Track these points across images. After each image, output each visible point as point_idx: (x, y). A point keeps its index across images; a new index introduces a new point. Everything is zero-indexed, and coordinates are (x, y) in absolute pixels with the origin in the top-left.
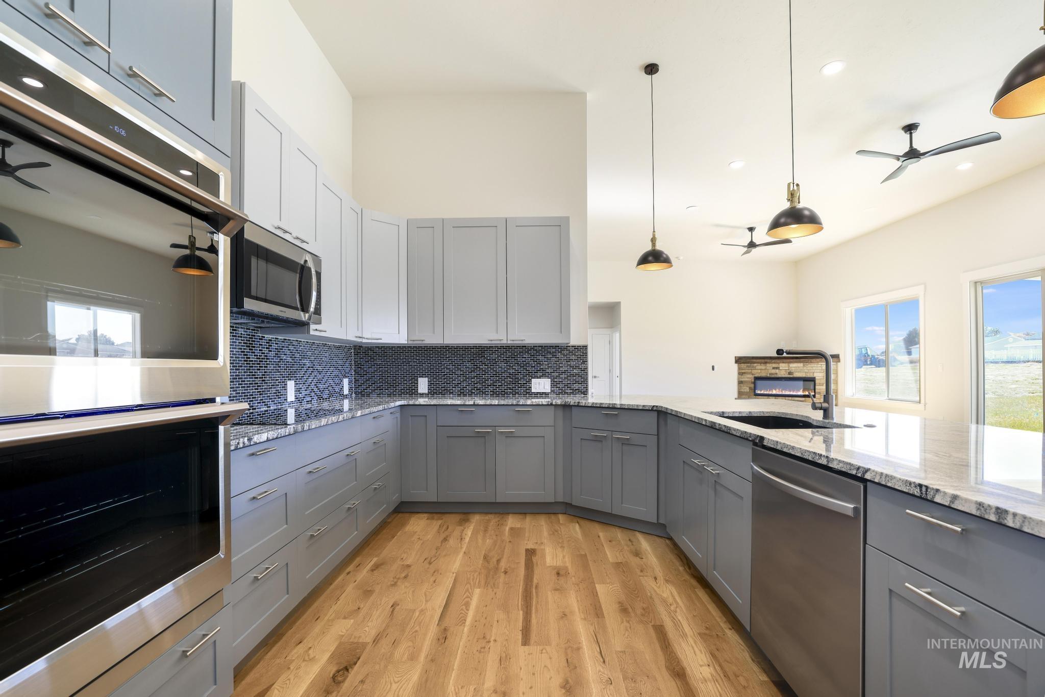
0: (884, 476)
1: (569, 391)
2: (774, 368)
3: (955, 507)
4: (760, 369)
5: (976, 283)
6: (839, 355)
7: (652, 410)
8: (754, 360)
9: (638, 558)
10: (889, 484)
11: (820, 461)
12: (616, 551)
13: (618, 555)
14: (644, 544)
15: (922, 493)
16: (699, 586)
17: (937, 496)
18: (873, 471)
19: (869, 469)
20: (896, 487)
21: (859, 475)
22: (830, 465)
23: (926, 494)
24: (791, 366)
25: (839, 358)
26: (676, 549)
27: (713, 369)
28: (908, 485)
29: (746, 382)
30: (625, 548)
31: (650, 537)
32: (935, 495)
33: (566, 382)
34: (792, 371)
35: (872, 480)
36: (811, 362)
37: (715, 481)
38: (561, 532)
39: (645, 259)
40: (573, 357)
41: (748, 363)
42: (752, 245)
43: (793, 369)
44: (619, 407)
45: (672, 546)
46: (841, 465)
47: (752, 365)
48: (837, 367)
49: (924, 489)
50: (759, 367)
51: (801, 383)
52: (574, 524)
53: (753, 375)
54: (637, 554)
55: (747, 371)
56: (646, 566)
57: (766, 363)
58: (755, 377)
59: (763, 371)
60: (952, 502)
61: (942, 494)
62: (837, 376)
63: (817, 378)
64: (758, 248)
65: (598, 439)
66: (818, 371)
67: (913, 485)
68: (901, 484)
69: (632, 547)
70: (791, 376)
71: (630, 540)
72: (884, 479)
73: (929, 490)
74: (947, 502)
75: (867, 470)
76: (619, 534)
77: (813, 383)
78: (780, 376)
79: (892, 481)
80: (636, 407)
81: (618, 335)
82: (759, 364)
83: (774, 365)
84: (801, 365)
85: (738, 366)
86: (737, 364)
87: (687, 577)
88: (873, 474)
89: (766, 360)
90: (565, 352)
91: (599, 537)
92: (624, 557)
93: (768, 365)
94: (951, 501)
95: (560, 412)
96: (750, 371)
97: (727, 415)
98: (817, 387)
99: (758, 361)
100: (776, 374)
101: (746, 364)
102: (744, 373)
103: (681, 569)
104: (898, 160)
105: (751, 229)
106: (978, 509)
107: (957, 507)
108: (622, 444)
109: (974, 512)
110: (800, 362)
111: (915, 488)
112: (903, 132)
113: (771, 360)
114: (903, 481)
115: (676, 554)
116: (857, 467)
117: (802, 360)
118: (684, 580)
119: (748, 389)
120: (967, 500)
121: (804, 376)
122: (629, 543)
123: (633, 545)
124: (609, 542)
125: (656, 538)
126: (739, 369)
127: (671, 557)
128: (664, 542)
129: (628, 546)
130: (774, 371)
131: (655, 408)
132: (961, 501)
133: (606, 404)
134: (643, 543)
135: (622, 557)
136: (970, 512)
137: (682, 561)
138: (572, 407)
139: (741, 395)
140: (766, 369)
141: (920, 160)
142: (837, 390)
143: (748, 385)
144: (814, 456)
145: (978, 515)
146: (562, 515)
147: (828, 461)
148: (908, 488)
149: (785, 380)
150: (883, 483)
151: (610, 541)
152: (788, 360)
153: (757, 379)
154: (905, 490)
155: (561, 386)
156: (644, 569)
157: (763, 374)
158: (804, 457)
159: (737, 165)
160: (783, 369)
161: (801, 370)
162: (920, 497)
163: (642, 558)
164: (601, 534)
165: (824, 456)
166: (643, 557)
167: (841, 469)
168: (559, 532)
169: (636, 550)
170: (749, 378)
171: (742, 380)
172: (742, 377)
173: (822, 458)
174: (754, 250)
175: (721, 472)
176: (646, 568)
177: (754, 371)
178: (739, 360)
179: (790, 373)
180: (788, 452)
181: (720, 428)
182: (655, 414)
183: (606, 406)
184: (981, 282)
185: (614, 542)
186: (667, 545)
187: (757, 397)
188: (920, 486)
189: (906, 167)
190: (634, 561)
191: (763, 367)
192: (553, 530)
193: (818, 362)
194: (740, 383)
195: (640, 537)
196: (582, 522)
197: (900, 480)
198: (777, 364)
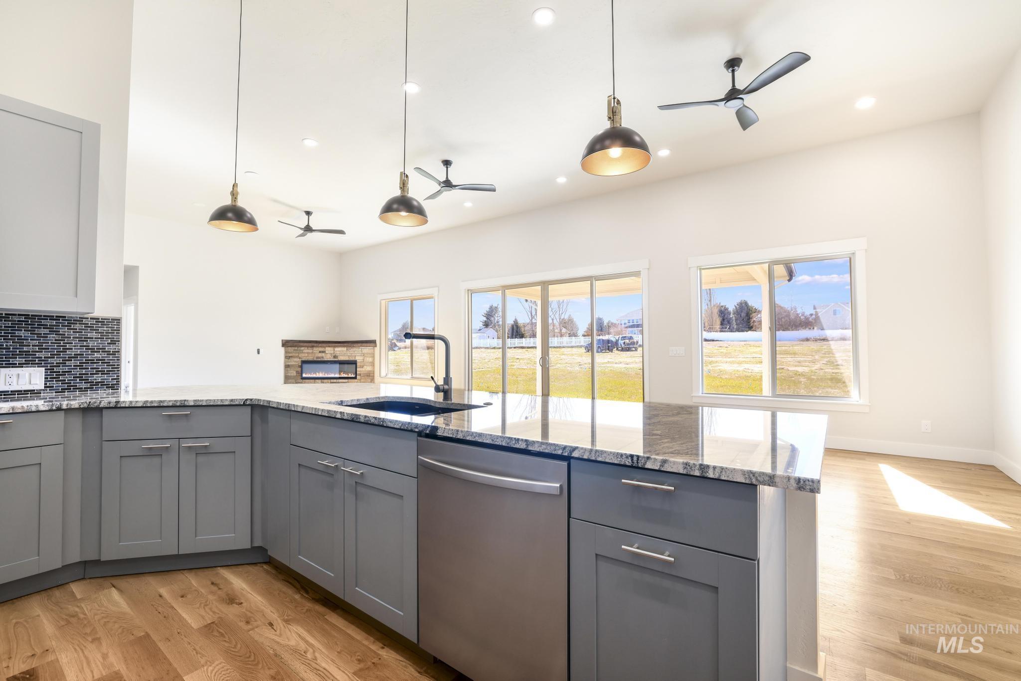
0: (594, 452)
1: (83, 385)
2: (320, 352)
3: (665, 470)
4: (308, 353)
5: (468, 290)
6: (376, 340)
7: (244, 405)
8: (302, 344)
9: (235, 605)
10: (600, 459)
11: (517, 446)
12: (198, 608)
13: (203, 613)
14: (236, 581)
15: (633, 462)
16: (328, 611)
17: (647, 462)
18: (582, 448)
19: (577, 447)
20: (607, 460)
21: (566, 454)
22: (530, 448)
23: (638, 463)
24: (336, 350)
25: (376, 343)
26: (280, 573)
27: (258, 352)
28: (620, 457)
29: (292, 365)
30: (211, 597)
31: (240, 569)
32: (646, 462)
33: (78, 371)
34: (337, 355)
35: (580, 457)
36: (354, 347)
37: (356, 482)
38: (85, 614)
39: (221, 215)
40: (94, 335)
41: (295, 346)
42: (308, 229)
43: (338, 352)
44: (192, 404)
45: (274, 572)
46: (544, 446)
47: (300, 348)
48: (374, 351)
49: (635, 459)
50: (306, 350)
51: (337, 366)
52: (106, 591)
53: (300, 358)
54: (232, 600)
55: (294, 354)
56: (251, 613)
57: (313, 347)
58: (302, 361)
59: (310, 355)
60: (662, 466)
61: (653, 460)
62: (374, 359)
63: (358, 361)
64: (314, 234)
65: (152, 453)
66: (359, 355)
67: (624, 456)
68: (612, 457)
69: (220, 592)
70: (336, 359)
71: (213, 583)
72: (594, 455)
73: (640, 459)
74: (657, 466)
75: (575, 449)
76: (193, 581)
77: (354, 366)
78: (326, 359)
79: (603, 456)
80: (219, 403)
81: (132, 308)
82: (306, 348)
83: (321, 349)
84: (345, 349)
85: (285, 349)
86: (283, 348)
87: (309, 605)
88: (582, 451)
89: (313, 344)
90: (78, 326)
91: (161, 596)
92: (214, 612)
93: (315, 349)
94: (660, 466)
95: (77, 421)
96: (297, 354)
97: (346, 404)
98: (358, 369)
99: (305, 344)
100: (323, 357)
101: (293, 348)
102: (291, 357)
103: (297, 597)
104: (440, 185)
105: (308, 213)
106: (685, 468)
107: (667, 469)
108: (197, 454)
109: (681, 471)
110: (344, 347)
111: (626, 459)
112: (442, 164)
113: (317, 344)
114: (614, 454)
115: (283, 580)
116: (563, 446)
117: (345, 344)
118: (307, 610)
119: (295, 372)
120: (674, 463)
121: (347, 359)
122: (214, 588)
123: (220, 589)
124: (181, 599)
125: (250, 568)
126: (286, 352)
127: (279, 586)
128: (261, 569)
129: (212, 593)
130: (320, 355)
131: (248, 402)
132: (669, 463)
133: (170, 401)
134: (234, 582)
135: (211, 613)
136: (678, 472)
137: (295, 587)
138: (104, 410)
139: (287, 379)
140: (313, 353)
141: (451, 190)
142: (374, 371)
143: (295, 369)
144: (508, 441)
145: (685, 473)
146: (76, 583)
147: (527, 445)
148: (619, 459)
149: (331, 364)
150: (593, 458)
151: (182, 597)
152: (334, 344)
153: (304, 362)
154: (616, 462)
155: (67, 378)
156: (250, 617)
157: (310, 358)
158: (496, 443)
159: (310, 143)
160: (329, 353)
161: (345, 354)
162: (632, 467)
163: (242, 603)
164: (163, 591)
165: (522, 440)
166: (242, 601)
167: (544, 451)
168: (82, 616)
169: (228, 595)
170: (296, 361)
171: (290, 364)
172: (289, 360)
173: (520, 443)
174: (309, 235)
175: (364, 471)
176: (252, 615)
177: (301, 355)
178: (286, 344)
179: (335, 357)
180: (474, 440)
181: (368, 420)
182: (249, 409)
183: (171, 404)
184: (471, 290)
185: (189, 596)
186: (267, 572)
187: (304, 380)
188: (632, 456)
189: (442, 192)
190: (231, 612)
191: (310, 351)
192: (64, 617)
193: (359, 347)
194: (287, 367)
195: (226, 573)
196: (122, 583)
197: (611, 453)
198: (324, 348)
